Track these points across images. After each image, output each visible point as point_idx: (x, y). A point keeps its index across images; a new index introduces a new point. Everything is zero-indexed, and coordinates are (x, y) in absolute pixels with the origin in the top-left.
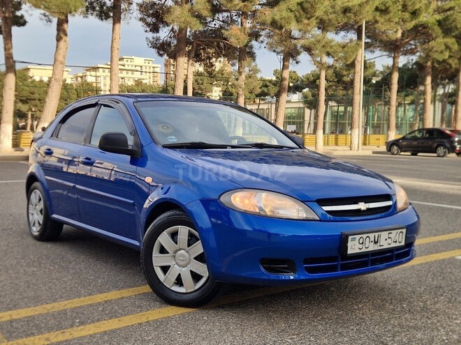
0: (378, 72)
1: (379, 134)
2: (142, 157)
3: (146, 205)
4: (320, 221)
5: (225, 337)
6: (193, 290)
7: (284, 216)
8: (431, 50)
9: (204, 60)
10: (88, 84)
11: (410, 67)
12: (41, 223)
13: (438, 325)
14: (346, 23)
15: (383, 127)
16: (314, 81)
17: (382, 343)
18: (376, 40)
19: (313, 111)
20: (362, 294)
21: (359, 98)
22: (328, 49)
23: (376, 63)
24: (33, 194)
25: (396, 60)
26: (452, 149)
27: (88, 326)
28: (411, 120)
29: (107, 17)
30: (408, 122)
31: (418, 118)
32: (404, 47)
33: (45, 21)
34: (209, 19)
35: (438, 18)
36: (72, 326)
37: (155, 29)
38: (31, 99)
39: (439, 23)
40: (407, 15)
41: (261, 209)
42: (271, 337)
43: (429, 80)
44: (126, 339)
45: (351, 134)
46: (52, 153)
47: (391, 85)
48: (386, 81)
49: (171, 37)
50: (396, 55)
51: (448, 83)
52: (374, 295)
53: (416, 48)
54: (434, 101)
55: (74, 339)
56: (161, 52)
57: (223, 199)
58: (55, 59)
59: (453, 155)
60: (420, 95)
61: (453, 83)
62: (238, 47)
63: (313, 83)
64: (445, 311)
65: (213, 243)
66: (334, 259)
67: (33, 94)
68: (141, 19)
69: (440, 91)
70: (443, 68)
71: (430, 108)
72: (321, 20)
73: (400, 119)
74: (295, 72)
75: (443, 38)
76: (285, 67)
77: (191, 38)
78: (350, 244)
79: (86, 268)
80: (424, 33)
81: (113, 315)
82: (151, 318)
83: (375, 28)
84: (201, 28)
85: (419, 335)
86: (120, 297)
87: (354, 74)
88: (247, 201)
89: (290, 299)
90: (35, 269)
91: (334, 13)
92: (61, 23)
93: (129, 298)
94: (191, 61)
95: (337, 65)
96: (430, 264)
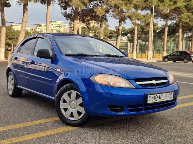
0: (159, 28)
1: (159, 53)
2: (56, 60)
3: (58, 81)
4: (135, 88)
5: (92, 140)
6: (78, 119)
7: (119, 86)
8: (182, 18)
9: (86, 22)
10: (37, 32)
11: (173, 25)
12: (13, 89)
13: (188, 135)
14: (146, 6)
15: (161, 51)
16: (132, 31)
17: (163, 143)
18: (159, 14)
19: (132, 44)
20: (153, 121)
21: (151, 38)
22: (138, 17)
23: (158, 24)
24: (9, 77)
25: (167, 22)
26: (190, 60)
27: (30, 135)
28: (173, 48)
29: (45, 3)
30: (172, 48)
31: (176, 47)
32: (170, 17)
33: (18, 5)
34: (88, 4)
35: (185, 5)
36: (23, 135)
37: (65, 8)
38: (13, 38)
39: (185, 6)
40: (172, 3)
41: (108, 83)
42: (113, 141)
43: (181, 30)
44: (47, 141)
45: (148, 54)
46: (17, 59)
47: (165, 33)
48: (162, 31)
49: (72, 12)
50: (167, 20)
51: (189, 32)
52: (159, 121)
53: (175, 17)
54: (182, 40)
55: (23, 141)
56: (68, 18)
57: (91, 78)
58: (22, 21)
59: (191, 62)
60: (177, 37)
61: (191, 32)
62: (100, 16)
63: (132, 32)
64: (190, 129)
65: (87, 98)
66: (141, 106)
67: (14, 36)
68: (59, 4)
69: (185, 36)
70: (186, 26)
71: (181, 42)
72: (135, 5)
73: (168, 47)
74: (124, 27)
75: (187, 13)
76: (120, 25)
77: (80, 12)
78: (149, 99)
79: (31, 109)
80: (179, 11)
81: (42, 130)
82: (59, 132)
83: (158, 9)
84: (85, 8)
85: (179, 140)
86: (46, 122)
87: (149, 28)
88: (102, 80)
89: (122, 123)
90: (9, 109)
91: (141, 2)
92: (25, 5)
93: (50, 122)
94: (80, 22)
95: (142, 24)
96: (183, 108)
